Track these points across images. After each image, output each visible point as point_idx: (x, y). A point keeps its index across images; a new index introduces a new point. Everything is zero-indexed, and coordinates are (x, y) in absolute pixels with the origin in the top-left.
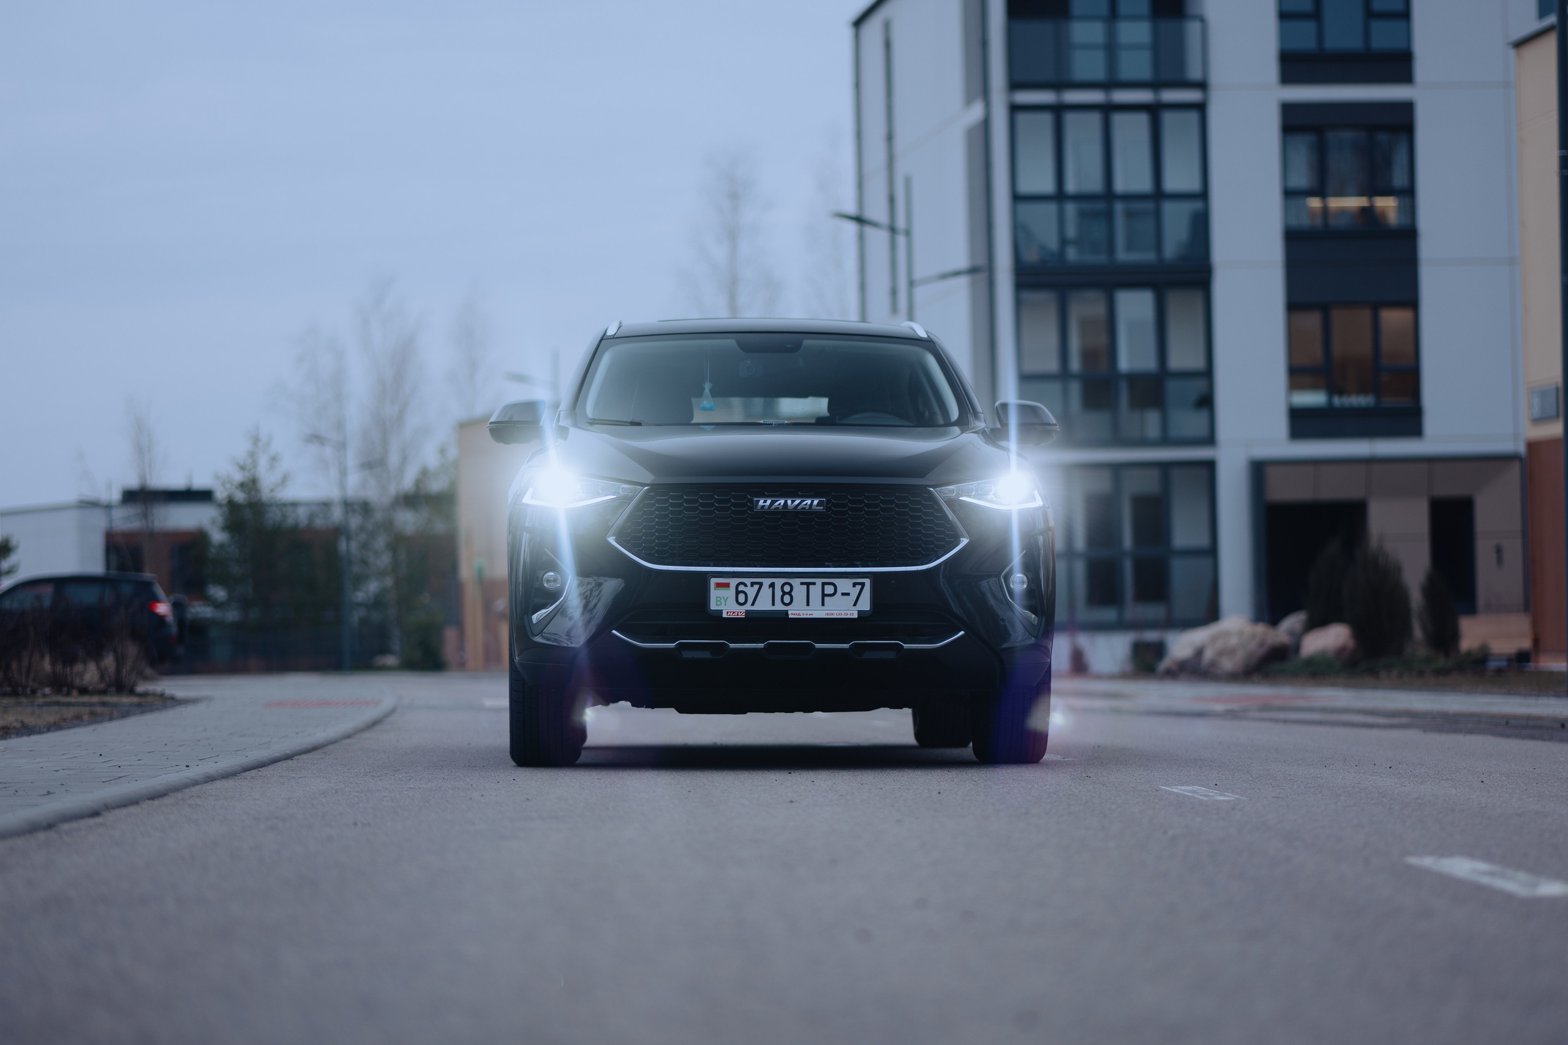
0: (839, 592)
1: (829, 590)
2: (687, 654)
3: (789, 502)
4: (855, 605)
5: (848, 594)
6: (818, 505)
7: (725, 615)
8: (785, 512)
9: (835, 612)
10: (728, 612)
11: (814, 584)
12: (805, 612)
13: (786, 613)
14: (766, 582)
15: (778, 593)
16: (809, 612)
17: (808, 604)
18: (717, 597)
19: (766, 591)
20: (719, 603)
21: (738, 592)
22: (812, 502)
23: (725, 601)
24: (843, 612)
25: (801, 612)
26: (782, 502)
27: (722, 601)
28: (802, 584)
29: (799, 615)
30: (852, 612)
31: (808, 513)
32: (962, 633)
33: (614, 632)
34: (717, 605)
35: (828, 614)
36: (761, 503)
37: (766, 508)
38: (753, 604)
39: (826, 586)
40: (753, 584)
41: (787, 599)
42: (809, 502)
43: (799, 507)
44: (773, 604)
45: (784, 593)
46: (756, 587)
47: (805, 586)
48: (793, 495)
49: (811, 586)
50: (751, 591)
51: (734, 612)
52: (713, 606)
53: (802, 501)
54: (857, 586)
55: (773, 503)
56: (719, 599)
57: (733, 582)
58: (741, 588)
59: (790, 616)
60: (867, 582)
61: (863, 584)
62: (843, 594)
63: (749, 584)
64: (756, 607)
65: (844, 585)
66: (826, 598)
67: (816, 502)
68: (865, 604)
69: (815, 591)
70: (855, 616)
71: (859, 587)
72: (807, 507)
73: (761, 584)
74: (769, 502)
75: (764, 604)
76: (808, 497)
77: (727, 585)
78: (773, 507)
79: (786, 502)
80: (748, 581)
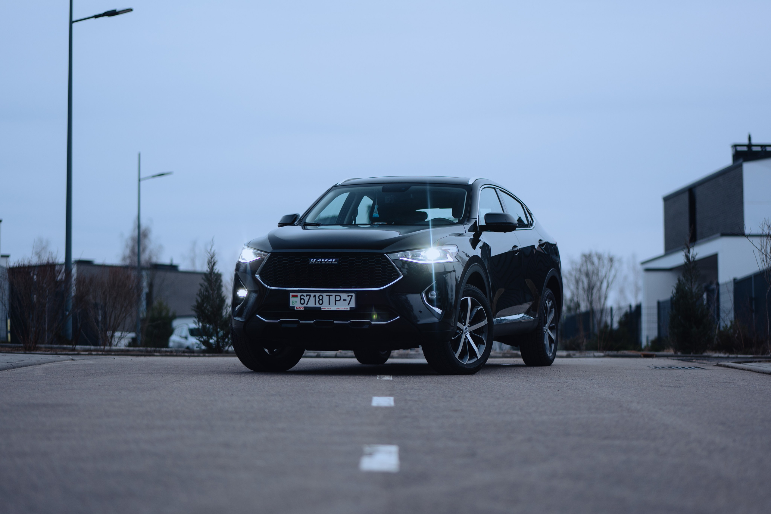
0: (342, 299)
1: (338, 298)
2: (284, 325)
3: (323, 260)
4: (349, 305)
5: (346, 300)
6: (335, 261)
7: (295, 309)
8: (321, 264)
9: (340, 308)
10: (297, 308)
11: (332, 295)
12: (328, 308)
13: (320, 308)
14: (312, 294)
15: (317, 300)
16: (330, 308)
17: (329, 304)
18: (293, 301)
19: (312, 299)
20: (293, 303)
21: (301, 299)
22: (332, 260)
23: (296, 303)
24: (343, 308)
25: (326, 308)
26: (320, 260)
27: (295, 303)
28: (327, 295)
29: (326, 309)
30: (347, 308)
31: (331, 265)
32: (399, 317)
33: (257, 315)
34: (293, 304)
35: (337, 309)
36: (312, 260)
37: (314, 263)
38: (307, 304)
39: (337, 297)
40: (307, 295)
41: (321, 302)
42: (331, 260)
43: (327, 263)
44: (315, 304)
45: (320, 300)
46: (308, 297)
47: (328, 297)
48: (325, 257)
49: (331, 297)
50: (306, 299)
51: (299, 308)
52: (291, 305)
53: (328, 260)
54: (349, 297)
55: (316, 260)
56: (293, 302)
57: (299, 294)
58: (302, 297)
59: (322, 309)
60: (353, 295)
61: (352, 296)
62: (344, 300)
63: (305, 295)
64: (309, 305)
65: (344, 296)
66: (337, 302)
67: (334, 260)
68: (353, 305)
69: (332, 299)
70: (349, 309)
71: (350, 297)
72: (330, 263)
73: (310, 296)
74: (315, 260)
75: (311, 304)
76: (331, 258)
77: (297, 296)
78: (317, 262)
79: (322, 260)
80: (305, 294)
